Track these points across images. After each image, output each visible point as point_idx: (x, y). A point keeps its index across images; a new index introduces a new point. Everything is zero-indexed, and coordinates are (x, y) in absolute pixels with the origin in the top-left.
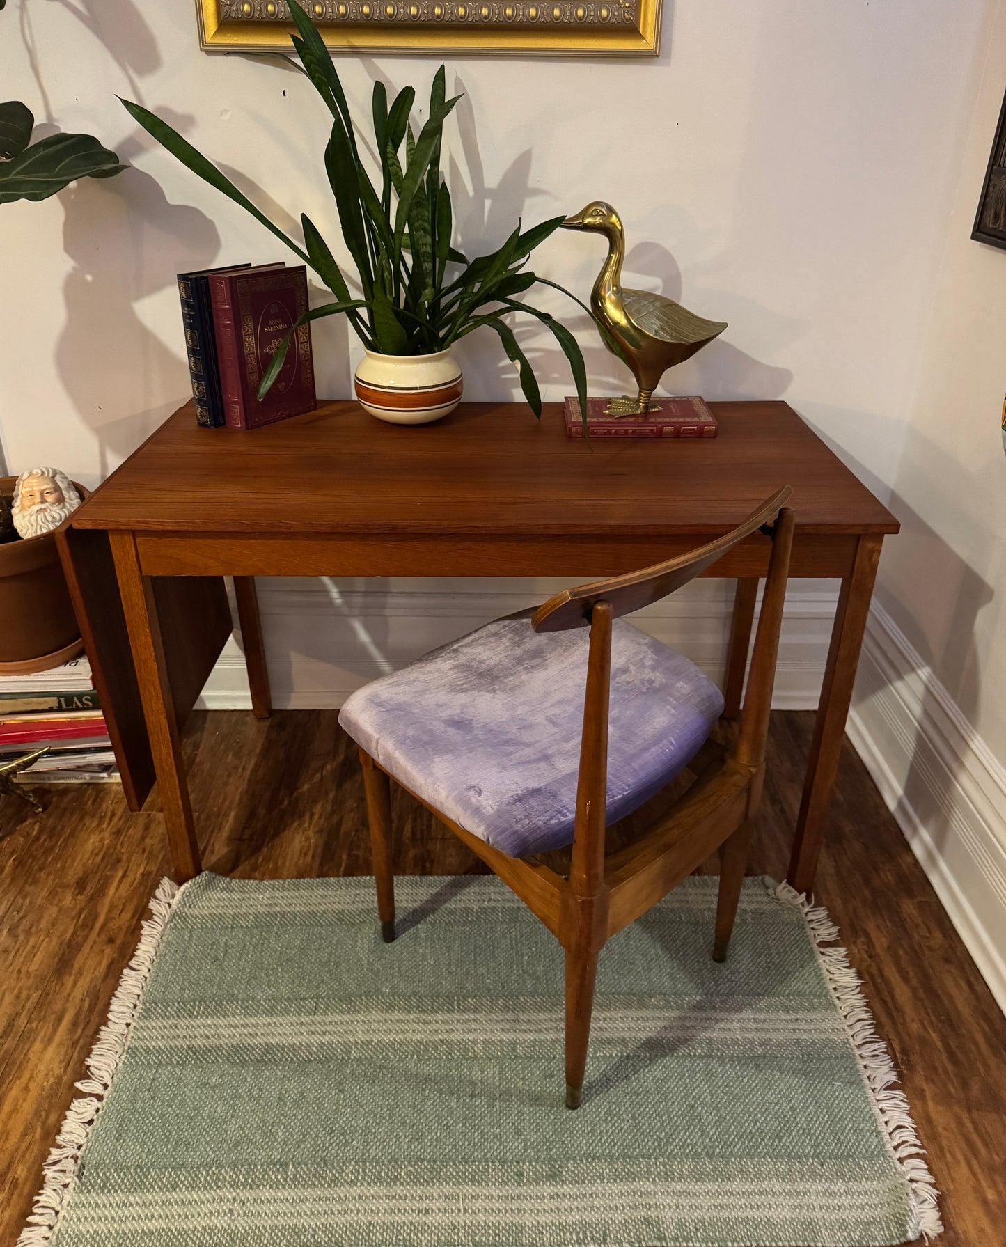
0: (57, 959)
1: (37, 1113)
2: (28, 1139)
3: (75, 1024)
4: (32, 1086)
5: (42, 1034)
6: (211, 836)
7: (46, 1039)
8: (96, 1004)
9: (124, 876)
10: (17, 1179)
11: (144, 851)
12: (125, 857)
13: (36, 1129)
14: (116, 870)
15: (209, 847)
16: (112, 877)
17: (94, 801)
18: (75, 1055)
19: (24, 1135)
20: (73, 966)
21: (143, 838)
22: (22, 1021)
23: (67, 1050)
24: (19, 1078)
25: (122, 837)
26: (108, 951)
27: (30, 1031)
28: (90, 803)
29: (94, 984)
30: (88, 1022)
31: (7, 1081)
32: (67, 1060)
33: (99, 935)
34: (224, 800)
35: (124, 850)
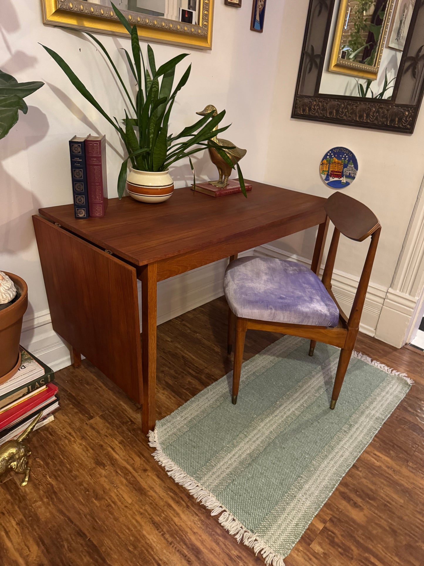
0: (134, 491)
1: (211, 535)
2: (221, 543)
3: (177, 502)
4: (195, 530)
5: (171, 515)
6: (126, 415)
7: (176, 515)
8: (174, 491)
9: (113, 449)
10: (238, 555)
11: (107, 436)
12: (102, 443)
13: (219, 539)
14: (107, 449)
15: (131, 418)
16: (108, 452)
17: (51, 434)
18: (194, 510)
19: (218, 544)
20: (144, 488)
21: (98, 432)
22: (157, 519)
23: (189, 511)
24: (187, 533)
25: (88, 438)
26: (149, 474)
27: (165, 518)
28: (50, 436)
29: (162, 486)
30: (182, 498)
31: (185, 538)
32: (194, 513)
33: (137, 472)
34: (110, 401)
35: (97, 441)
